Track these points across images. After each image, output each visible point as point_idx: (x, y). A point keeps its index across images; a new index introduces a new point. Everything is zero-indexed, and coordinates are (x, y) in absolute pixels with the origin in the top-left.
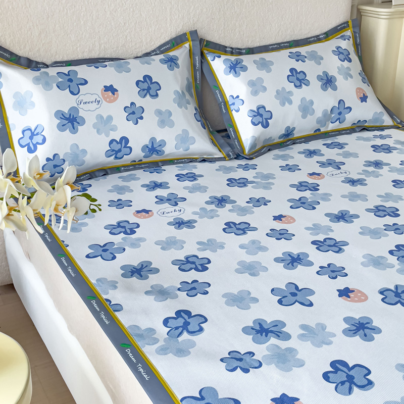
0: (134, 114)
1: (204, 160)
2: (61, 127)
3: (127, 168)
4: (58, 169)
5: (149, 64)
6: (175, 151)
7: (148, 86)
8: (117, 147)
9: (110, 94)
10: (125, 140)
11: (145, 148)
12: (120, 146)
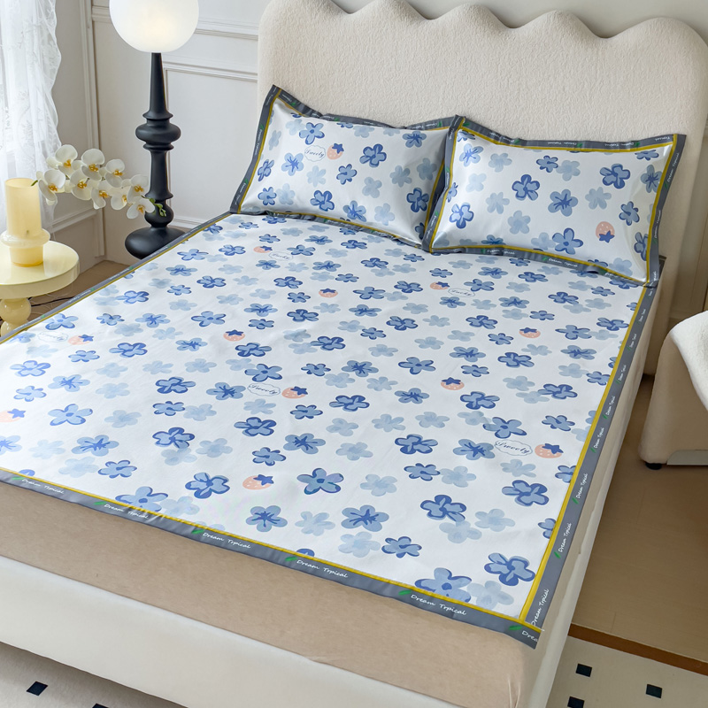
0: (346, 174)
1: (397, 240)
2: (285, 167)
3: (333, 222)
4: (270, 200)
5: (390, 135)
6: (375, 221)
7: (374, 155)
8: (321, 199)
9: (336, 151)
10: (328, 195)
11: (346, 208)
12: (325, 198)
